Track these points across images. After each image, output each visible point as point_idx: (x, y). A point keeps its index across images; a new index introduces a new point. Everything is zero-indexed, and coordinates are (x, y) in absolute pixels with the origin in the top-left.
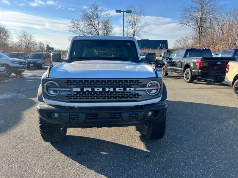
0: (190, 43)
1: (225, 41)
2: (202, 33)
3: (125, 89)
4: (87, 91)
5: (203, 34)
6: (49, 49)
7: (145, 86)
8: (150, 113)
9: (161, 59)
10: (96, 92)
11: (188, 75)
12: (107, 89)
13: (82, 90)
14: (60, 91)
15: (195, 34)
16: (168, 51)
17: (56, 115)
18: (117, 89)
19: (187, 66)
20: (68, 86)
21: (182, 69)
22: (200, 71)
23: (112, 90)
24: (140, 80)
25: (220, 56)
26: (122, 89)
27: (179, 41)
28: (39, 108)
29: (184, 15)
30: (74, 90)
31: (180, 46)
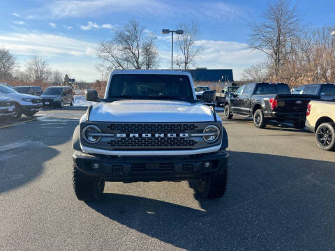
0: (263, 74)
1: (311, 71)
2: (279, 60)
3: (178, 135)
4: (134, 137)
5: (281, 62)
6: (69, 81)
7: (201, 131)
8: (208, 164)
9: (223, 95)
10: (144, 138)
11: (259, 118)
12: (157, 135)
13: (128, 135)
14: (102, 137)
15: (271, 61)
16: (233, 84)
17: (96, 165)
18: (169, 135)
19: (258, 106)
20: (111, 131)
21: (251, 110)
22: (274, 113)
23: (162, 135)
24: (196, 125)
25: (301, 93)
26: (175, 135)
27: (249, 72)
28: (76, 157)
29: (254, 35)
30: (118, 135)
31: (250, 78)
